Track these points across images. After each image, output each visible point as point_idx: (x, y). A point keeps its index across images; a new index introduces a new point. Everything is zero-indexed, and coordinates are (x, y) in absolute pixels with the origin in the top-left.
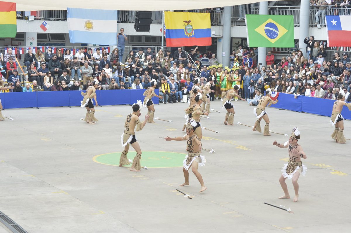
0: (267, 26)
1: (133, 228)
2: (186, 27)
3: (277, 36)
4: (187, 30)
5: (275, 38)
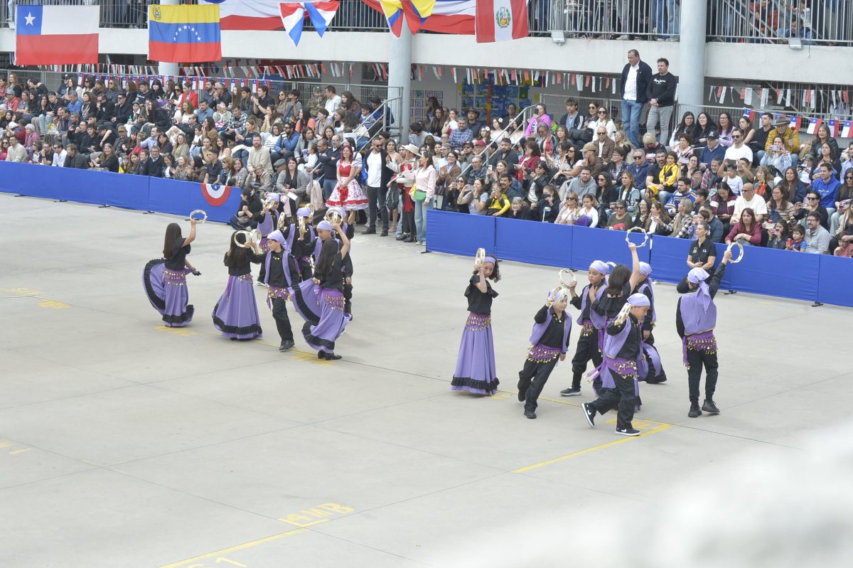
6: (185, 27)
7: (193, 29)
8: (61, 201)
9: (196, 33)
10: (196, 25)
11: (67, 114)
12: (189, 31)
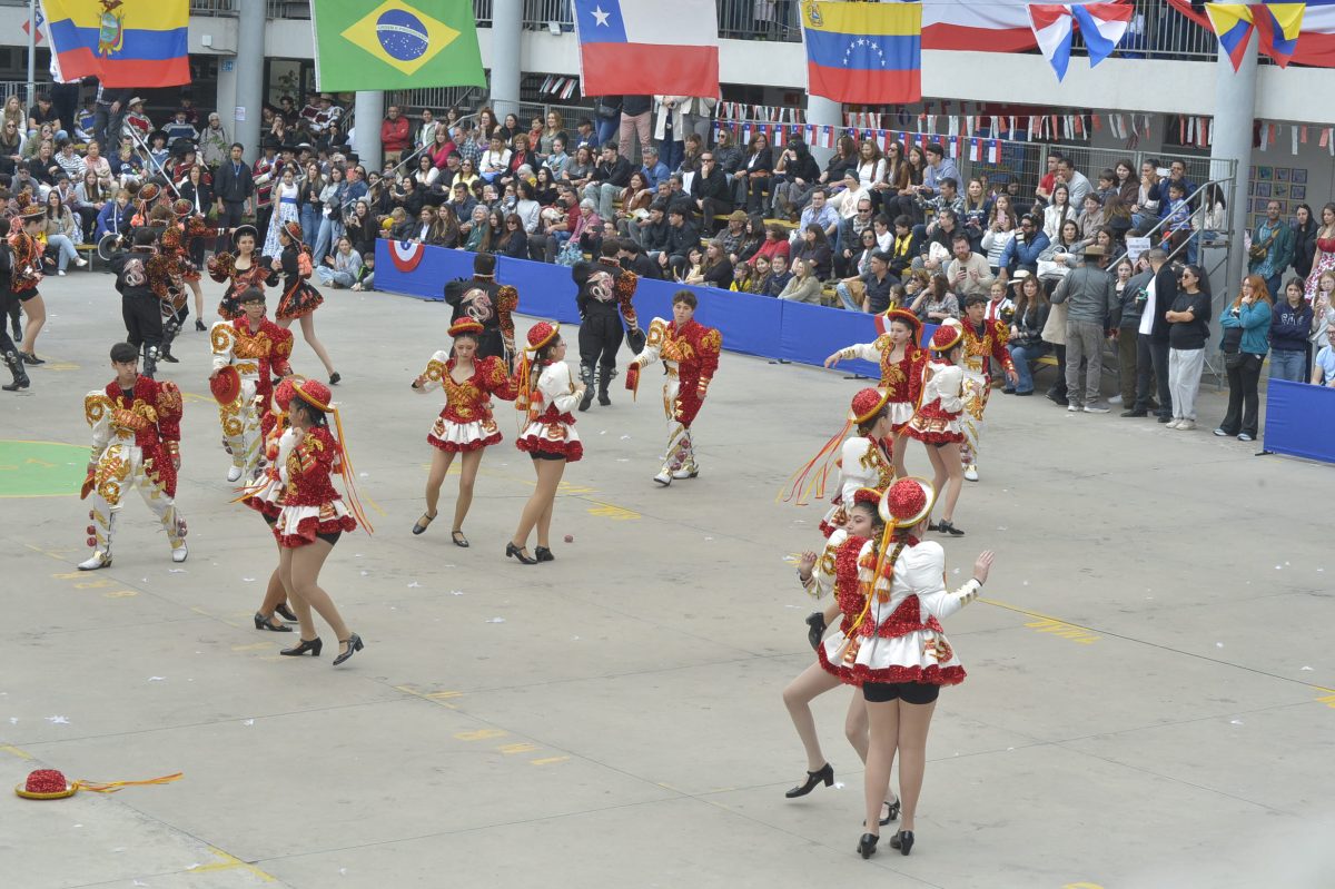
6: (861, 42)
7: (874, 46)
9: (880, 53)
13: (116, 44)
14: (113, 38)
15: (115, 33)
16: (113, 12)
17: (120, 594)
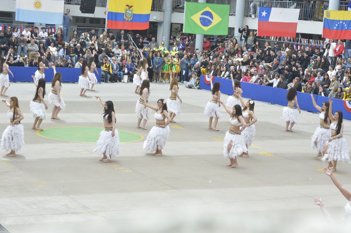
0: (202, 14)
1: (73, 199)
2: (126, 11)
3: (210, 24)
4: (127, 14)
5: (209, 25)
6: (341, 22)
7: (344, 23)
8: (272, 104)
9: (345, 25)
10: (346, 21)
11: (278, 61)
12: (343, 24)
13: (131, 18)
14: (130, 16)
15: (131, 15)
16: (131, 9)
17: (127, 171)
